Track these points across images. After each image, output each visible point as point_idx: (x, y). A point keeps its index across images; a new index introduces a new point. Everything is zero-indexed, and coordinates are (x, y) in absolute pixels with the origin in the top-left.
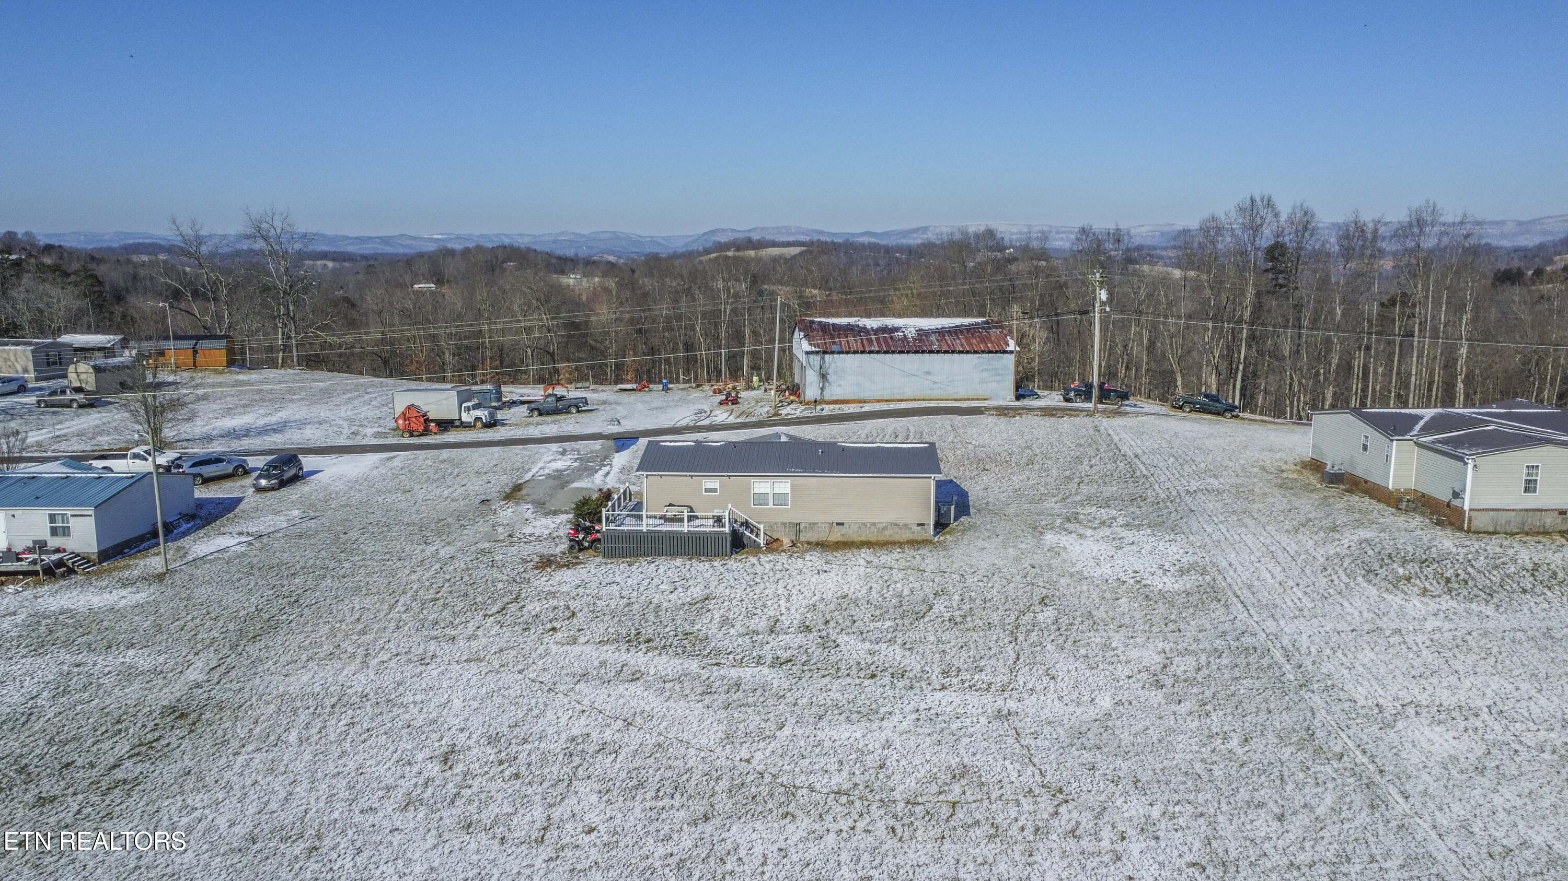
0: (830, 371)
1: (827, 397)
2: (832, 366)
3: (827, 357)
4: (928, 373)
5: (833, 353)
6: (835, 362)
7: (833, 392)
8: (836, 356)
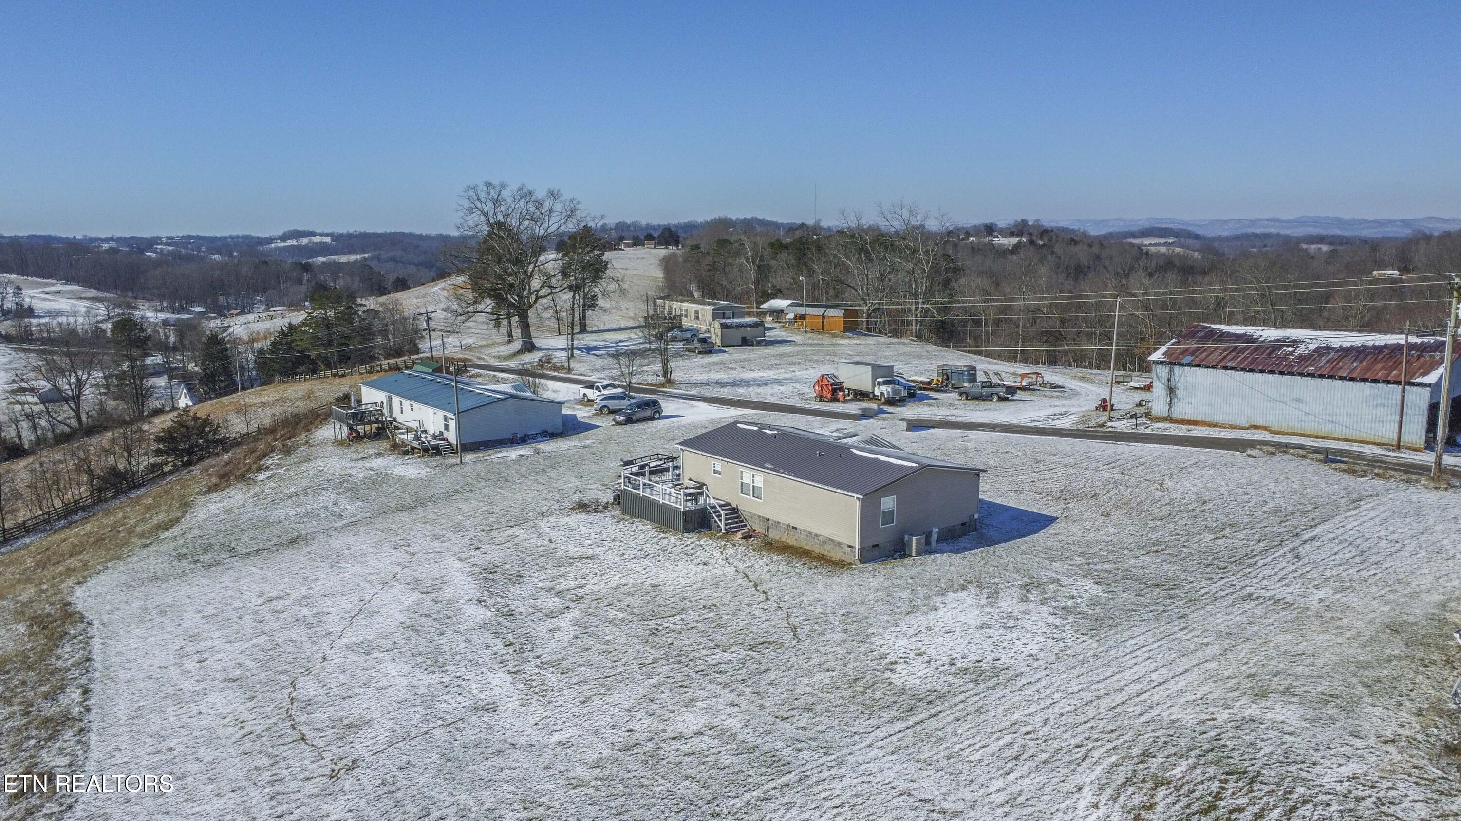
0: (1179, 385)
1: (1176, 415)
2: (1182, 380)
3: (1177, 369)
4: (1299, 400)
5: (1181, 365)
6: (1186, 376)
7: (1182, 410)
8: (1187, 369)
